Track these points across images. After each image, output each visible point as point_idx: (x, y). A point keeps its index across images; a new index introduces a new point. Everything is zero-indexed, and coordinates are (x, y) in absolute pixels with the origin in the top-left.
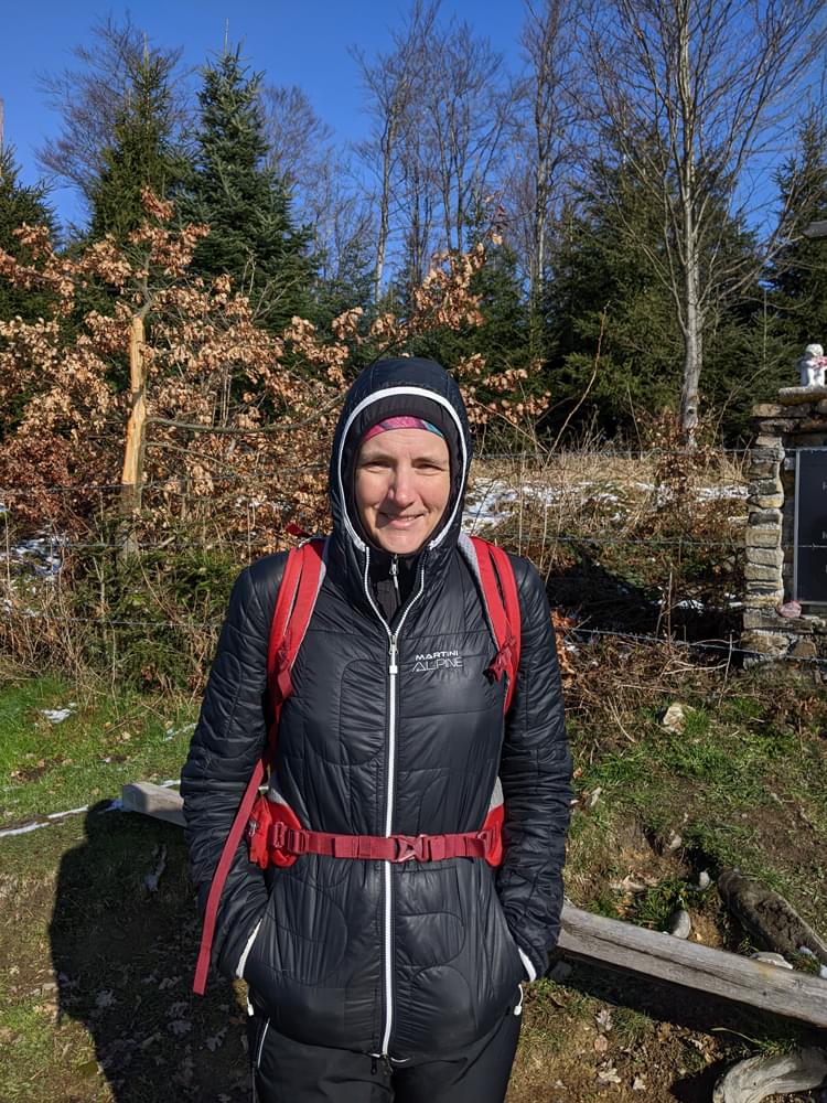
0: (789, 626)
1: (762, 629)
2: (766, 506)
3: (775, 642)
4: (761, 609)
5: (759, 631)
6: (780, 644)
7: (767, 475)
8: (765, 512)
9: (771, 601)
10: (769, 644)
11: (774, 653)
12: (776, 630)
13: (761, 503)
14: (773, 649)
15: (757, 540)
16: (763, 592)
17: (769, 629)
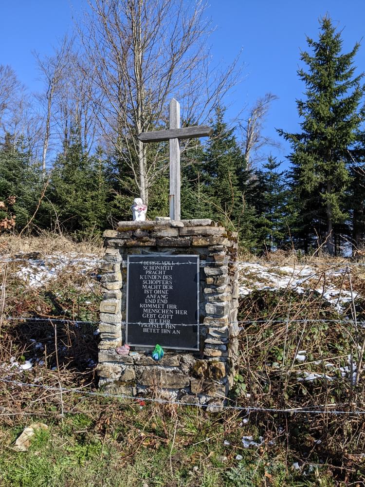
0: (121, 360)
1: (108, 362)
2: (110, 289)
3: (114, 370)
4: (108, 350)
5: (107, 363)
6: (117, 371)
7: (111, 271)
8: (109, 292)
9: (113, 345)
10: (111, 371)
11: (113, 377)
12: (115, 362)
13: (108, 287)
14: (113, 374)
15: (106, 308)
16: (110, 339)
17: (112, 362)
